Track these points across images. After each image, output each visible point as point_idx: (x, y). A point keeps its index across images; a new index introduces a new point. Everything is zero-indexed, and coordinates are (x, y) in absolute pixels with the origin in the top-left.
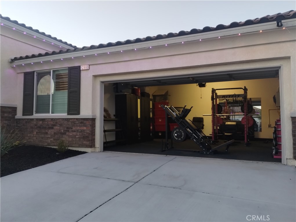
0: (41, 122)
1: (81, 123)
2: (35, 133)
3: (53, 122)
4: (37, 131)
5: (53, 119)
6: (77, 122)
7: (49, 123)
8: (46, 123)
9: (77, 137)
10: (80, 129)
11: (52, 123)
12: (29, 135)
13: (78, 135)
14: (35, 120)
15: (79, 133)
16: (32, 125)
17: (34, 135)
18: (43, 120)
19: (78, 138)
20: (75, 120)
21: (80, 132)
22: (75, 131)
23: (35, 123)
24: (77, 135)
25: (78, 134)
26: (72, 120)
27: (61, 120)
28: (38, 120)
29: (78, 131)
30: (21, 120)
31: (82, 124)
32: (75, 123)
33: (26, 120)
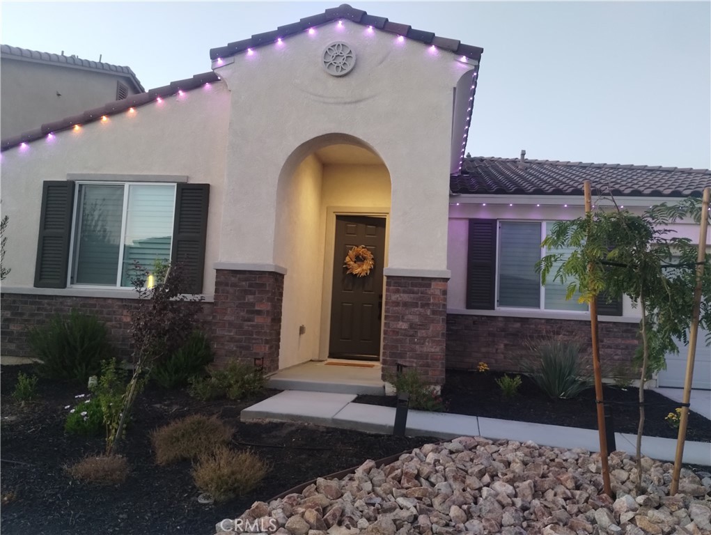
0: (518, 325)
1: (626, 331)
2: (502, 346)
3: (552, 326)
4: (506, 342)
5: (552, 319)
6: (615, 330)
7: (539, 326)
8: (533, 326)
9: (616, 357)
10: (623, 342)
11: (549, 327)
12: (484, 350)
13: (620, 354)
14: (500, 319)
15: (620, 350)
16: (492, 329)
17: (499, 351)
18: (524, 320)
19: (618, 360)
20: (611, 325)
21: (622, 349)
22: (609, 347)
23: (501, 325)
24: (617, 355)
25: (619, 352)
26: (604, 325)
27: (572, 323)
28: (508, 319)
29: (617, 347)
30: (460, 317)
31: (629, 335)
32: (610, 331)
33: (476, 318)
